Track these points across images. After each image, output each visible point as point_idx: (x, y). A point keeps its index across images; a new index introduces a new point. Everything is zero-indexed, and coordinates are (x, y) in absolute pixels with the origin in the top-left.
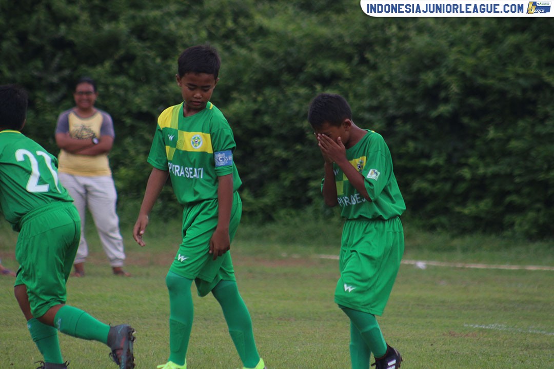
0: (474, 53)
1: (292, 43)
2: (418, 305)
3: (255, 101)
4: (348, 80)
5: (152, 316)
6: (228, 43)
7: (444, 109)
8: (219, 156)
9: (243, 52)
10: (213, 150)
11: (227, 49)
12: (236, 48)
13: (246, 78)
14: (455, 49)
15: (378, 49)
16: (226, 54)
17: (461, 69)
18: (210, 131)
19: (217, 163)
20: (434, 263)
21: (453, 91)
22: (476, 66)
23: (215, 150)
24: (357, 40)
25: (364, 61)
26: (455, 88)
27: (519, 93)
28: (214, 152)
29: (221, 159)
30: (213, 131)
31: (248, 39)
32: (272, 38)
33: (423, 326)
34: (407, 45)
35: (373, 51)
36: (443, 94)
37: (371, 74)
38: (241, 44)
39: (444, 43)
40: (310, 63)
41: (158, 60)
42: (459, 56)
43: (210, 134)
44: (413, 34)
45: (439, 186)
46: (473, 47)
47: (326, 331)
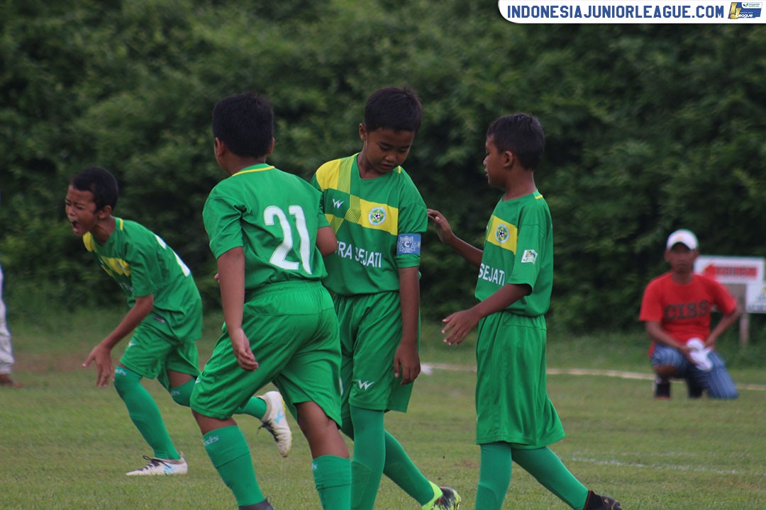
0: (496, 77)
1: (245, 63)
2: (421, 424)
3: (194, 143)
4: (323, 114)
5: (51, 441)
6: (155, 63)
7: (455, 154)
8: (406, 240)
9: (177, 75)
10: (398, 230)
11: (156, 71)
12: (167, 70)
13: (182, 112)
14: (470, 71)
15: (365, 72)
16: (154, 79)
17: (479, 99)
18: (399, 204)
19: (401, 249)
20: (443, 367)
21: (468, 129)
22: (498, 94)
23: (400, 231)
24: (335, 59)
25: (344, 88)
26: (470, 125)
27: (557, 132)
28: (398, 233)
29: (408, 244)
30: (403, 205)
31: (184, 58)
32: (218, 56)
33: (427, 453)
34: (404, 66)
35: (357, 74)
36: (454, 133)
37: (355, 107)
38: (175, 64)
39: (454, 63)
40: (270, 90)
41: (59, 87)
42: (475, 82)
43: (399, 208)
44: (412, 50)
45: (449, 260)
46: (495, 68)
47: (294, 461)
